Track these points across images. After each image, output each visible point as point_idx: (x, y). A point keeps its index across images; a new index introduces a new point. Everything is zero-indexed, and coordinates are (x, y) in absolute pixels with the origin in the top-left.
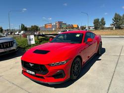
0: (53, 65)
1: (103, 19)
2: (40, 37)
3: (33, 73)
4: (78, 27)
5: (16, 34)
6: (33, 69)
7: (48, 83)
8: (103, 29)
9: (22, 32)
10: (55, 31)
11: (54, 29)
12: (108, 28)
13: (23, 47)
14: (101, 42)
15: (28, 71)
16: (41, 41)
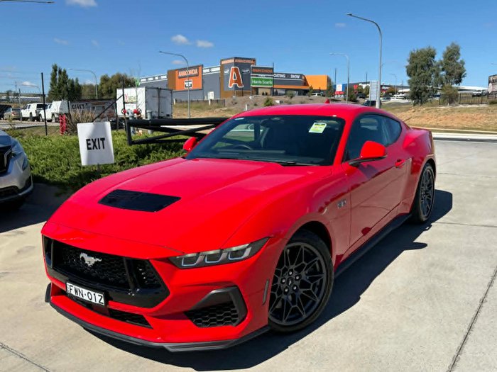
0: (189, 260)
1: (452, 54)
2: (141, 133)
3: (97, 298)
4: (331, 89)
5: (25, 113)
6: (96, 279)
7: (166, 345)
8: (452, 98)
9: (56, 107)
10: (218, 103)
11: (211, 96)
12: (479, 97)
13: (58, 177)
14: (432, 163)
15: (72, 289)
16: (144, 151)
